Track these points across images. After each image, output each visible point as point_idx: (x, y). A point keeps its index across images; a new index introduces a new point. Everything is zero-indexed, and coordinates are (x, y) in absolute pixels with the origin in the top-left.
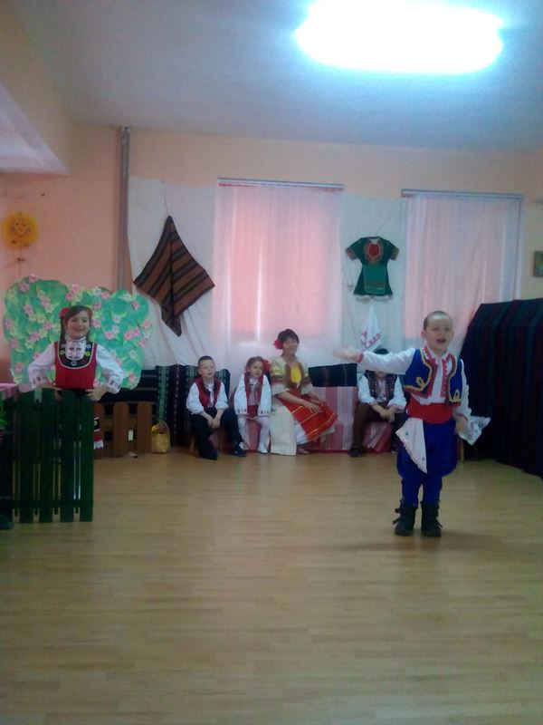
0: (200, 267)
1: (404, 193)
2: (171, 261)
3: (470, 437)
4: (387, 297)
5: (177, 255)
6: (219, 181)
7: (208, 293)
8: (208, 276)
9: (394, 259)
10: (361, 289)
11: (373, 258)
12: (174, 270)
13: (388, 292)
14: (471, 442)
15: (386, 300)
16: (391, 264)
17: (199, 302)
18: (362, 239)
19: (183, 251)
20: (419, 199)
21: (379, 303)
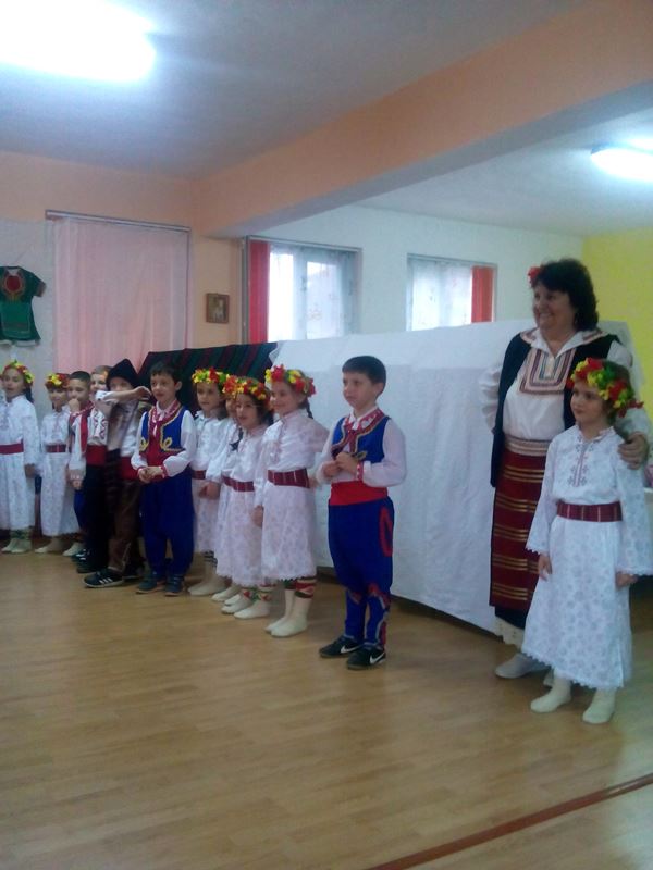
1: (49, 214)
4: (33, 342)
9: (39, 295)
11: (13, 293)
13: (34, 336)
15: (31, 347)
16: (36, 301)
20: (67, 223)
21: (24, 350)
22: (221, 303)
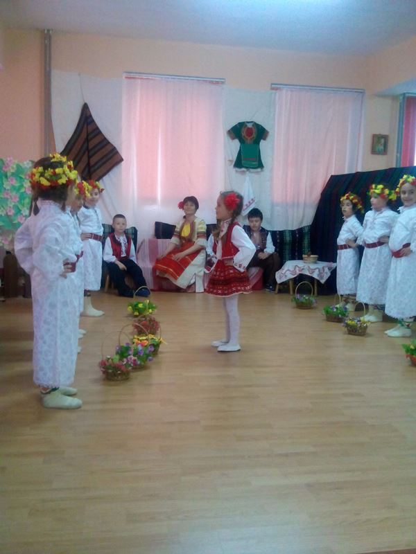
0: (112, 145)
1: (273, 86)
2: (87, 140)
3: (322, 277)
4: (259, 170)
5: (93, 134)
6: (125, 75)
7: (119, 166)
8: (117, 152)
9: (265, 139)
10: (239, 164)
11: (249, 138)
12: (90, 147)
13: (260, 166)
14: (323, 281)
15: (258, 172)
16: (263, 143)
17: (111, 173)
18: (239, 123)
19: (97, 131)
20: (284, 91)
21: (253, 175)
22: (383, 141)
